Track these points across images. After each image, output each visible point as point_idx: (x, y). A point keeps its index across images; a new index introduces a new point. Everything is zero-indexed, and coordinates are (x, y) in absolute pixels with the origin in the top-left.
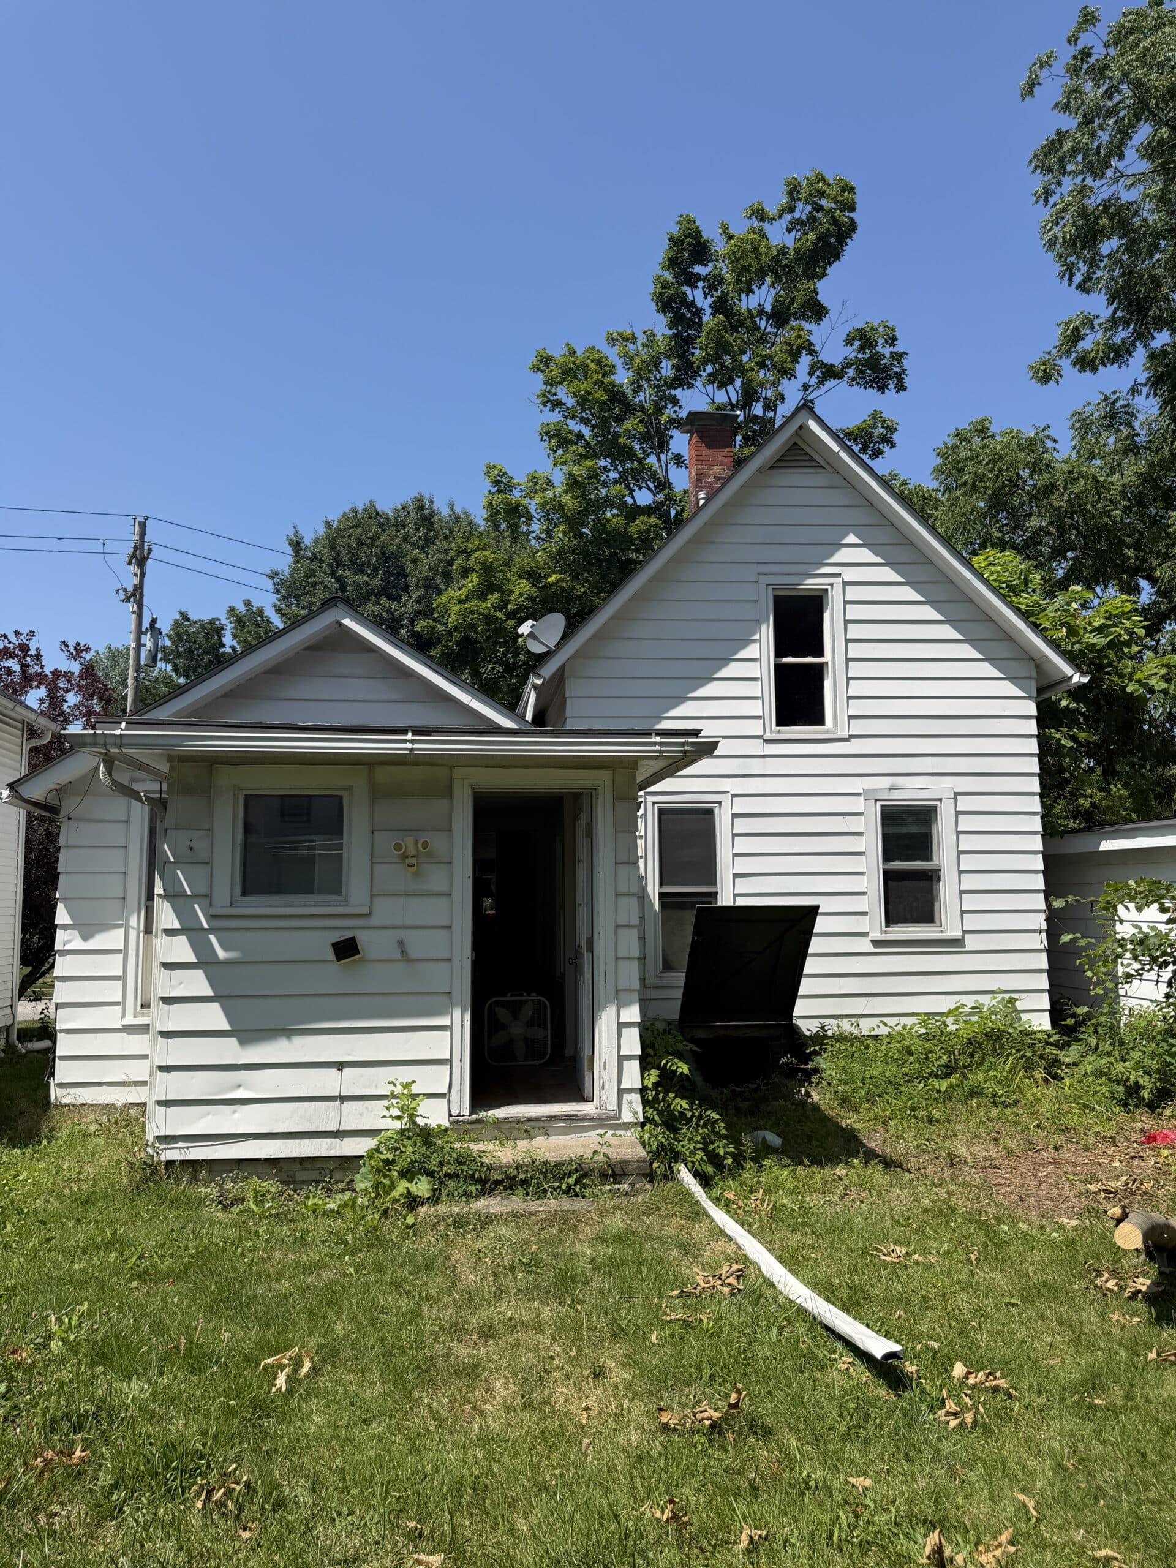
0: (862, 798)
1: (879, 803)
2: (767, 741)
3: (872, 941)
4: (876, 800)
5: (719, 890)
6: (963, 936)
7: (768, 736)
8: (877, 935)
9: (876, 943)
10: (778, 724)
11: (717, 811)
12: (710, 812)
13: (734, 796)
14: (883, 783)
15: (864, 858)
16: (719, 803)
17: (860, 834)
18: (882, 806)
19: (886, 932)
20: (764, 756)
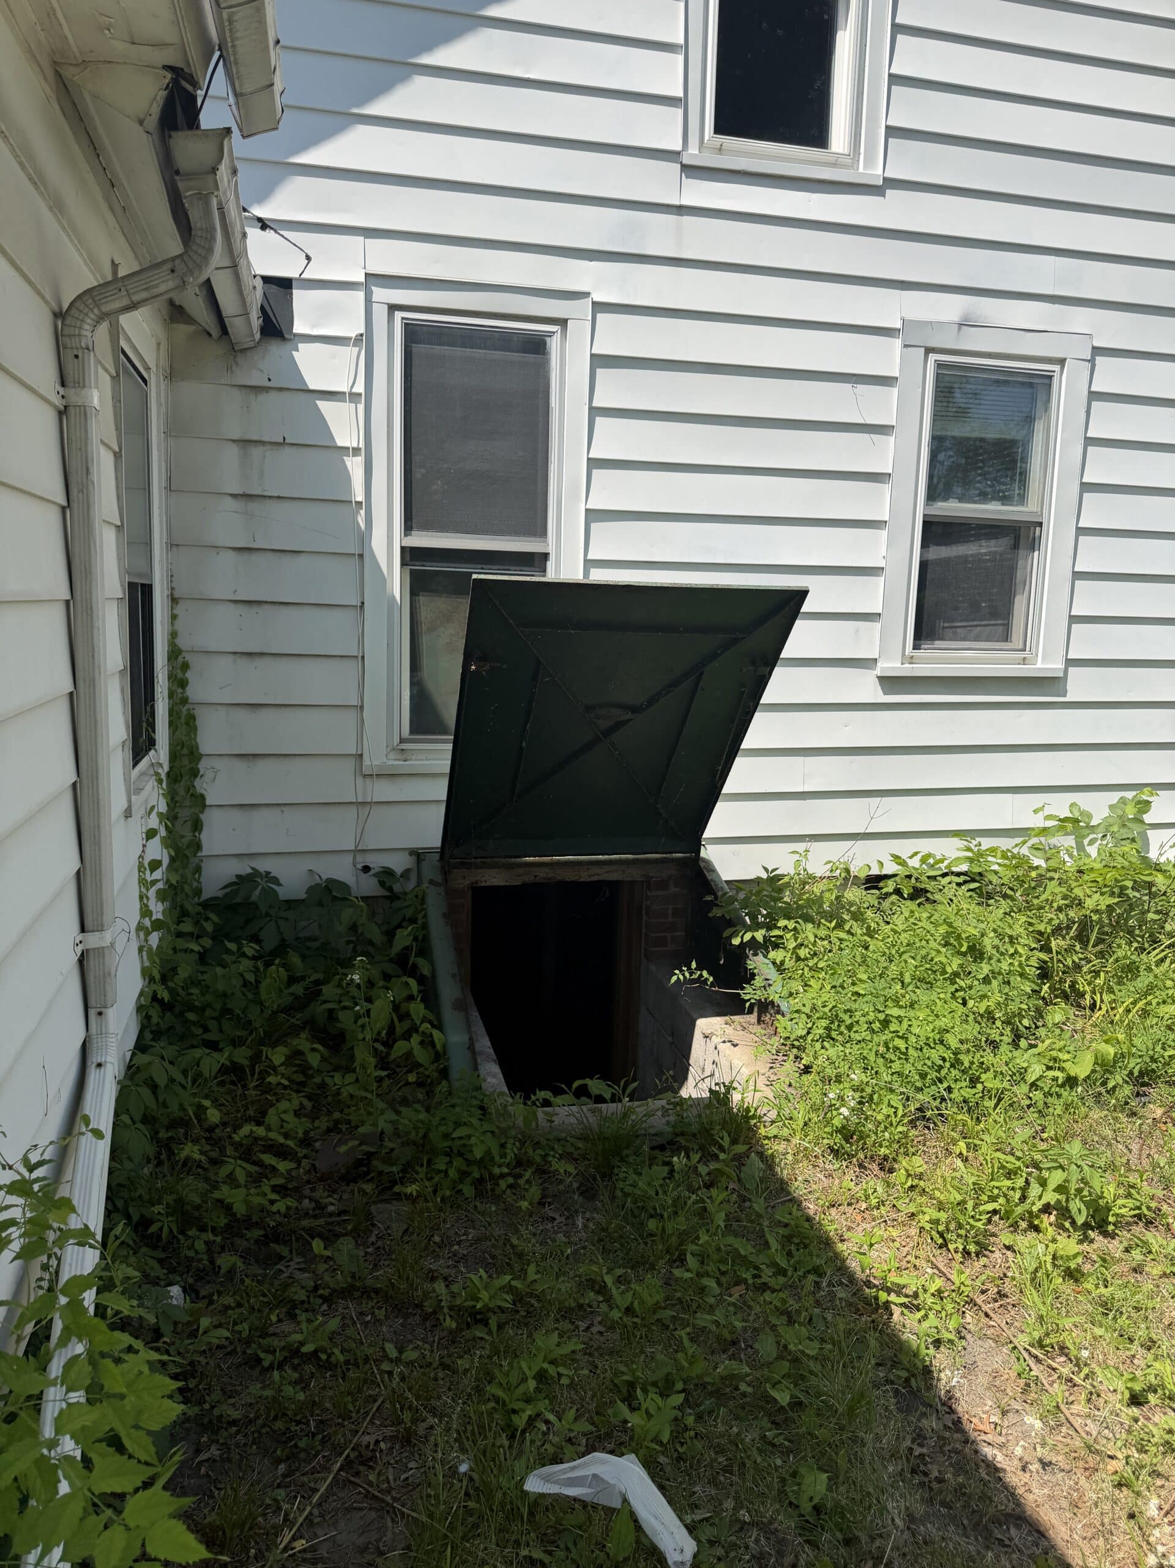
0: (897, 343)
1: (932, 357)
2: (690, 170)
3: (882, 679)
4: (929, 350)
5: (551, 549)
6: (1066, 671)
7: (693, 155)
8: (892, 666)
9: (889, 683)
10: (721, 128)
11: (554, 344)
12: (536, 346)
13: (599, 307)
14: (950, 308)
15: (886, 488)
16: (563, 323)
17: (883, 430)
18: (939, 365)
19: (912, 660)
20: (681, 210)
